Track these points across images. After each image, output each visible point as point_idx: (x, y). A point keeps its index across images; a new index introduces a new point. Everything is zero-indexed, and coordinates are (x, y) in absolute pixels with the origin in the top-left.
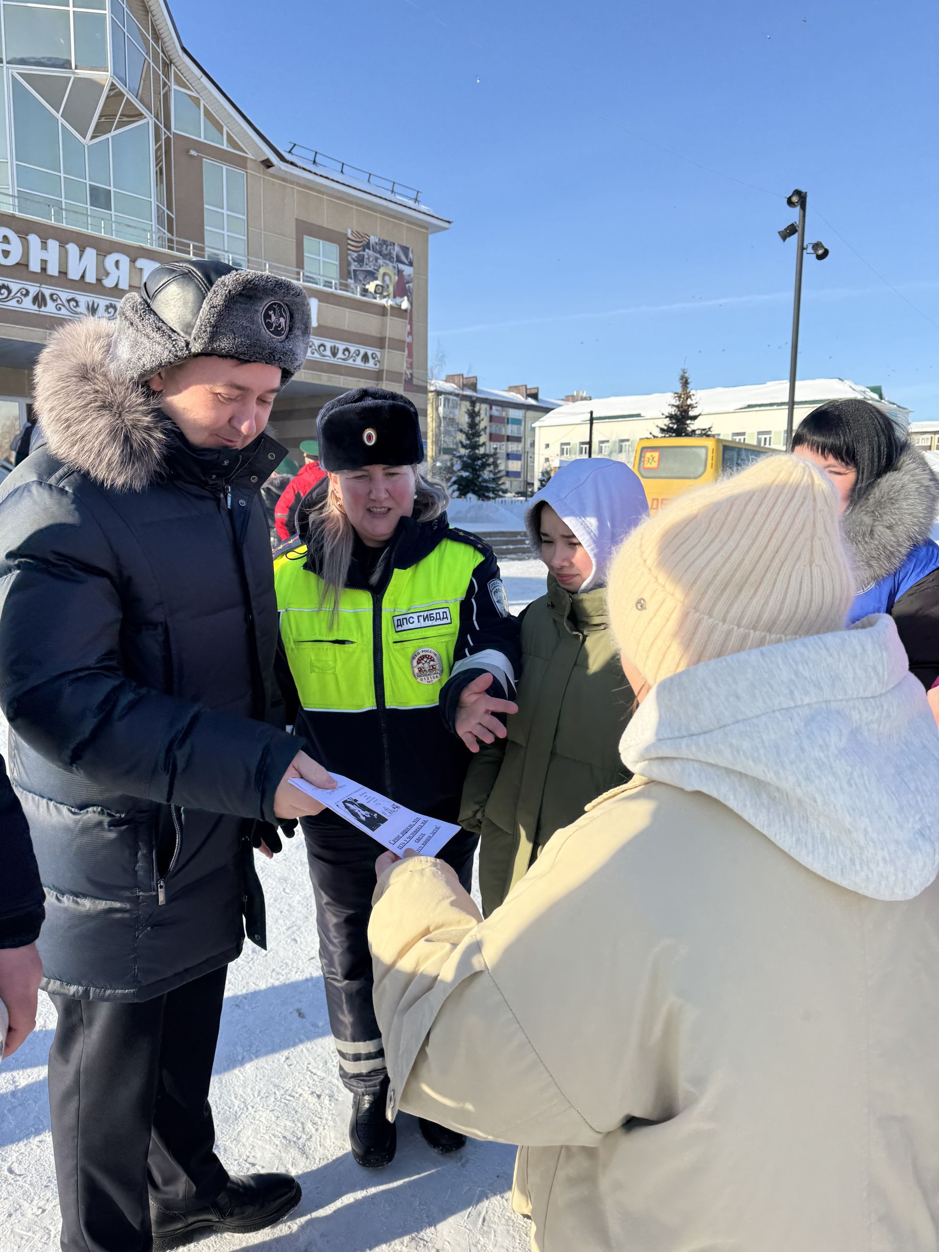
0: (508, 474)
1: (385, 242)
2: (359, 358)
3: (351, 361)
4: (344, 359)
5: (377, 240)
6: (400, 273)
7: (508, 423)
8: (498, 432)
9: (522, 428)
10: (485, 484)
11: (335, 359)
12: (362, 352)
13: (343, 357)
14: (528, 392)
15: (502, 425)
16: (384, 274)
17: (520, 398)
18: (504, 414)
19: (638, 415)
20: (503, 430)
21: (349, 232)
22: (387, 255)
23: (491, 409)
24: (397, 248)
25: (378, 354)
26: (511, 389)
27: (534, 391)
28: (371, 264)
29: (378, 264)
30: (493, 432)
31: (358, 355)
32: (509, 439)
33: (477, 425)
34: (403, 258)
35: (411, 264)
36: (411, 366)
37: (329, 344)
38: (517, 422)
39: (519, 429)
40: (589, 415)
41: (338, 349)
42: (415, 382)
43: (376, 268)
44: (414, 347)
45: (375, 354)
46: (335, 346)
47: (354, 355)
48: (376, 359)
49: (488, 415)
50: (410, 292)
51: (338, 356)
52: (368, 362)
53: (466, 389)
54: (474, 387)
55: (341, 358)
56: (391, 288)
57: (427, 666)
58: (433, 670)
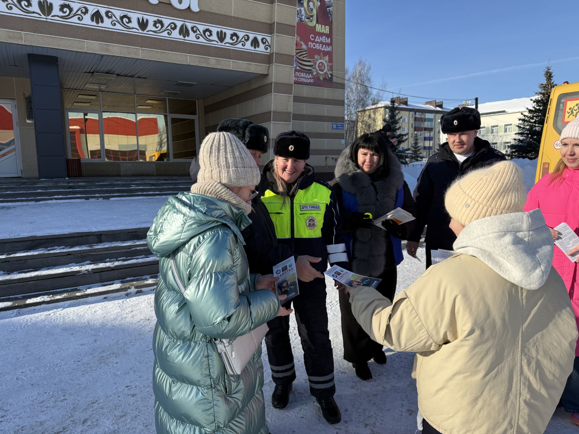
0: (425, 148)
2: (248, 44)
3: (240, 45)
4: (231, 44)
7: (425, 121)
8: (419, 126)
9: (433, 123)
10: (400, 154)
11: (223, 44)
12: (252, 37)
13: (231, 41)
14: (437, 104)
15: (422, 122)
16: (309, 1)
17: (432, 108)
18: (423, 116)
19: (504, 112)
20: (422, 125)
23: (415, 114)
25: (269, 39)
26: (427, 103)
27: (440, 104)
30: (417, 126)
31: (247, 40)
32: (426, 129)
33: (395, 116)
36: (331, 68)
37: (215, 30)
38: (430, 120)
39: (431, 124)
40: (475, 101)
41: (225, 33)
44: (334, 55)
45: (265, 39)
46: (221, 31)
47: (243, 40)
48: (267, 43)
49: (414, 117)
50: (330, 14)
51: (226, 41)
52: (258, 47)
53: (401, 104)
54: (406, 103)
55: (229, 43)
56: (315, 12)
57: (312, 223)
58: (314, 225)
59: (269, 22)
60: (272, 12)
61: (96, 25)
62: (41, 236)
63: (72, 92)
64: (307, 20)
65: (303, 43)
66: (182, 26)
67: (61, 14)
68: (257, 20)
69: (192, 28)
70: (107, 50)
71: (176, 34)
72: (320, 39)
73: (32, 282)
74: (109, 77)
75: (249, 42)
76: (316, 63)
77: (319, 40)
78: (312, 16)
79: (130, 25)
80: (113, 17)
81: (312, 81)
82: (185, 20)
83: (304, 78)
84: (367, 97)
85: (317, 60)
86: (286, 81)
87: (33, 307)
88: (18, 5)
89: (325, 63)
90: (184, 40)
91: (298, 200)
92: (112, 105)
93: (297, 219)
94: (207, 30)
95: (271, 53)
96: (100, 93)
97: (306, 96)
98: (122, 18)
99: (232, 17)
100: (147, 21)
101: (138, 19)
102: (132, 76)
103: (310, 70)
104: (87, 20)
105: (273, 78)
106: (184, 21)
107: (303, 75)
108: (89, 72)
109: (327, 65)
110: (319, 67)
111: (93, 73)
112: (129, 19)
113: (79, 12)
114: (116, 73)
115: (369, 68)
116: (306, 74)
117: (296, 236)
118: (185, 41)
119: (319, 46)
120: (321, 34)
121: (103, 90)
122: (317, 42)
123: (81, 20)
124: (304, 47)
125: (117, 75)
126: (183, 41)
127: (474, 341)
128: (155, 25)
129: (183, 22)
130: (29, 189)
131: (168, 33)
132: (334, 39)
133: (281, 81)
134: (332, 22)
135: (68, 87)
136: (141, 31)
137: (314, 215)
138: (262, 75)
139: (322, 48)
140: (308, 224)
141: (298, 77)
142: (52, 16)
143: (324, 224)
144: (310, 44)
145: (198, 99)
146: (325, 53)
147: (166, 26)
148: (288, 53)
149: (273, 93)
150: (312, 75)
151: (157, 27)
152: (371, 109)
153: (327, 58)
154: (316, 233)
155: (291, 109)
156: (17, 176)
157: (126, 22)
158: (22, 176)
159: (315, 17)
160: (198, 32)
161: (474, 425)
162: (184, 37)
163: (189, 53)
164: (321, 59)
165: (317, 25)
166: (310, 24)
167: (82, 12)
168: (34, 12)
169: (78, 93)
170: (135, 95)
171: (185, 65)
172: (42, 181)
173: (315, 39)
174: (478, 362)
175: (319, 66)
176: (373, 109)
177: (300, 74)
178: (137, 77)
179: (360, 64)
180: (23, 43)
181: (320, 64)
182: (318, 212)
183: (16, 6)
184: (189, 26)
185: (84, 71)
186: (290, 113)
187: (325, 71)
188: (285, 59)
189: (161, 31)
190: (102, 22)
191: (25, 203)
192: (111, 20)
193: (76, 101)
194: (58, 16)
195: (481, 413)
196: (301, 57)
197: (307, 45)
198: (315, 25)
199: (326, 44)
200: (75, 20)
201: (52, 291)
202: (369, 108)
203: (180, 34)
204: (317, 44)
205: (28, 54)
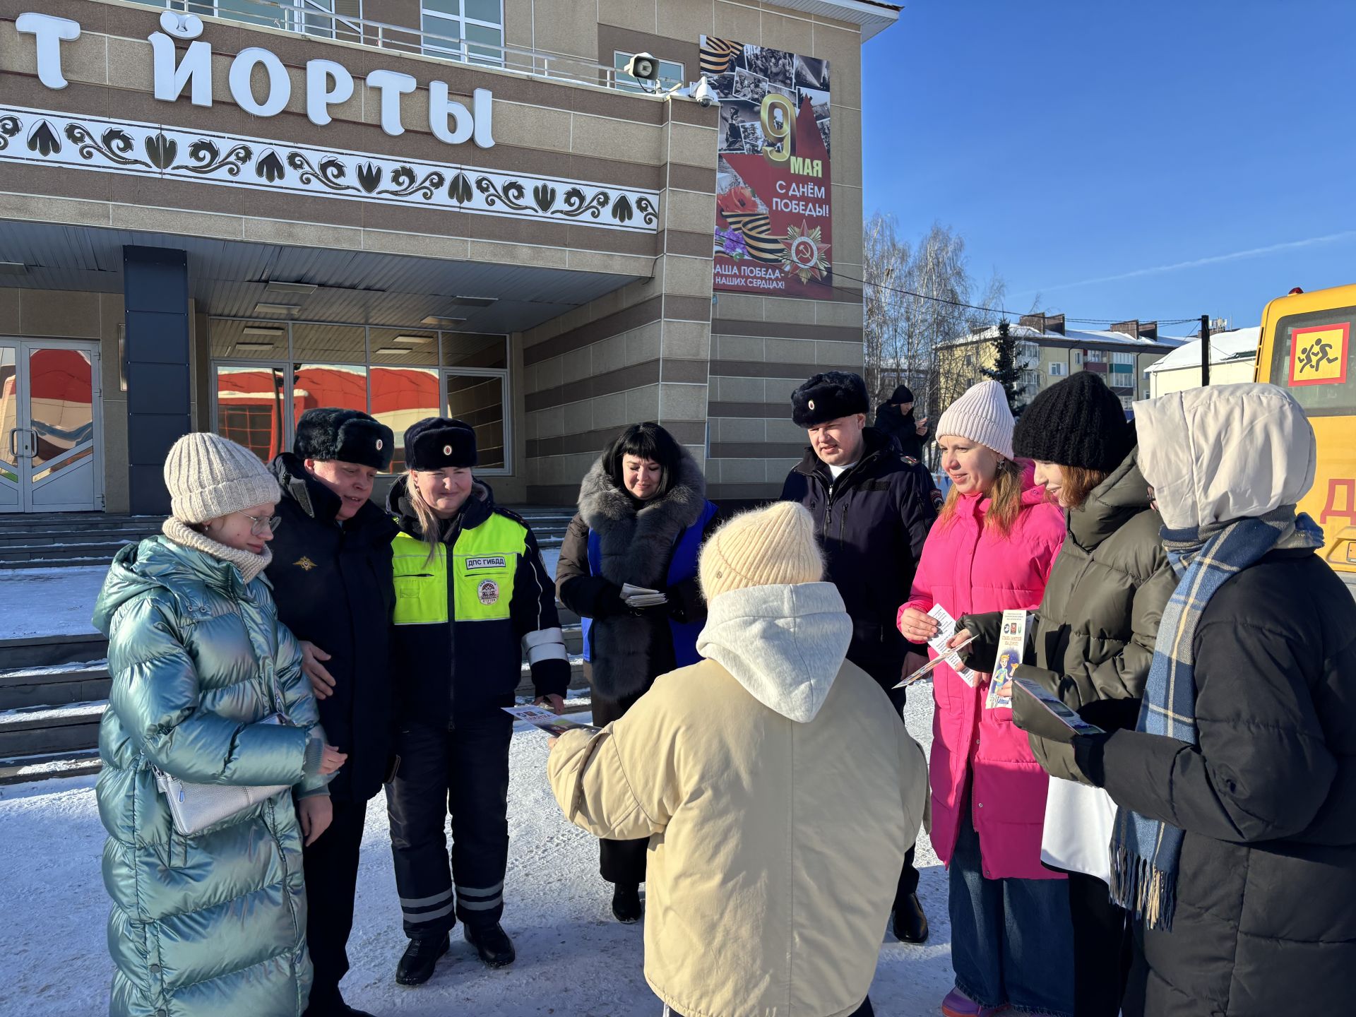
1: (773, 53)
2: (607, 211)
3: (587, 216)
4: (567, 213)
5: (758, 52)
6: (803, 102)
9: (1133, 376)
11: (548, 214)
12: (614, 196)
13: (567, 208)
14: (1142, 329)
16: (773, 106)
17: (1128, 338)
18: (1105, 360)
21: (703, 39)
22: (777, 74)
23: (1085, 354)
24: (797, 62)
25: (654, 200)
26: (1115, 327)
27: (1148, 328)
28: (747, 90)
29: (759, 90)
31: (603, 204)
34: (811, 78)
35: (825, 87)
36: (828, 255)
37: (529, 184)
38: (1125, 369)
39: (1127, 378)
40: (1199, 324)
41: (553, 191)
42: (837, 281)
43: (756, 96)
44: (834, 225)
45: (646, 200)
46: (545, 187)
47: (595, 203)
48: (650, 210)
49: (1081, 362)
50: (825, 133)
51: (555, 207)
52: (630, 217)
53: (1048, 331)
54: (1060, 328)
55: (561, 212)
56: (787, 129)
57: (488, 592)
58: (493, 594)
59: (654, 162)
60: (661, 142)
61: (268, 183)
62: (74, 636)
63: (230, 322)
64: (769, 149)
65: (758, 201)
66: (456, 179)
67: (193, 163)
68: (626, 159)
69: (479, 183)
70: (291, 235)
71: (441, 197)
72: (801, 190)
73: (39, 731)
74: (303, 289)
75: (610, 207)
76: (790, 246)
77: (797, 193)
78: (781, 140)
79: (340, 181)
80: (306, 166)
81: (781, 285)
82: (463, 167)
83: (761, 278)
84: (956, 314)
85: (793, 238)
86: (694, 291)
87: (30, 783)
88: (104, 148)
89: (812, 244)
90: (460, 208)
91: (461, 549)
92: (320, 347)
93: (459, 584)
94: (513, 185)
95: (660, 229)
96: (290, 322)
97: (768, 320)
98: (324, 167)
99: (568, 155)
100: (379, 171)
101: (360, 167)
102: (353, 287)
103: (776, 261)
104: (248, 174)
105: (664, 286)
106: (461, 169)
107: (757, 272)
108: (259, 281)
109: (818, 249)
110: (797, 255)
111: (266, 282)
112: (340, 168)
113: (232, 158)
114: (317, 282)
115: (960, 247)
116: (767, 271)
117: (459, 617)
118: (462, 211)
119: (798, 205)
120: (803, 180)
121: (296, 317)
122: (794, 197)
123: (235, 175)
124: (762, 209)
125: (320, 285)
126: (458, 210)
127: (701, 811)
128: (395, 179)
129: (459, 171)
130: (103, 536)
131: (425, 195)
132: (833, 189)
133: (684, 291)
134: (829, 151)
135: (219, 311)
136: (364, 193)
137: (493, 577)
138: (640, 278)
139: (805, 210)
140: (481, 594)
141: (749, 277)
142: (174, 168)
143: (515, 592)
144: (777, 202)
145: (510, 333)
146: (813, 222)
147: (419, 180)
148: (698, 229)
149: (663, 320)
150: (782, 271)
151: (400, 184)
152: (966, 344)
153: (817, 232)
154: (499, 610)
155: (706, 354)
156: (91, 509)
157: (333, 175)
158: (104, 509)
159: (787, 143)
160: (492, 191)
161: (712, 982)
162: (461, 201)
163: (471, 237)
164: (802, 235)
165: (793, 159)
166: (776, 157)
167: (239, 158)
168: (136, 162)
169: (243, 324)
170: (367, 326)
171: (462, 262)
172: (133, 521)
173: (788, 191)
174: (710, 853)
175: (798, 252)
176: (972, 343)
177: (752, 272)
178: (364, 289)
179: (935, 237)
180: (110, 225)
181: (801, 247)
182: (500, 570)
183: (99, 150)
184: (472, 177)
185: (247, 279)
186: (703, 362)
187: (812, 264)
188: (690, 243)
189: (410, 190)
190: (281, 176)
191: (88, 569)
192: (301, 171)
193: (241, 341)
194: (186, 167)
195: (723, 955)
196: (753, 233)
197: (769, 204)
198: (789, 161)
199: (816, 201)
200: (223, 173)
201: (79, 752)
202: (962, 341)
203: (451, 195)
204: (794, 202)
205: (124, 246)
